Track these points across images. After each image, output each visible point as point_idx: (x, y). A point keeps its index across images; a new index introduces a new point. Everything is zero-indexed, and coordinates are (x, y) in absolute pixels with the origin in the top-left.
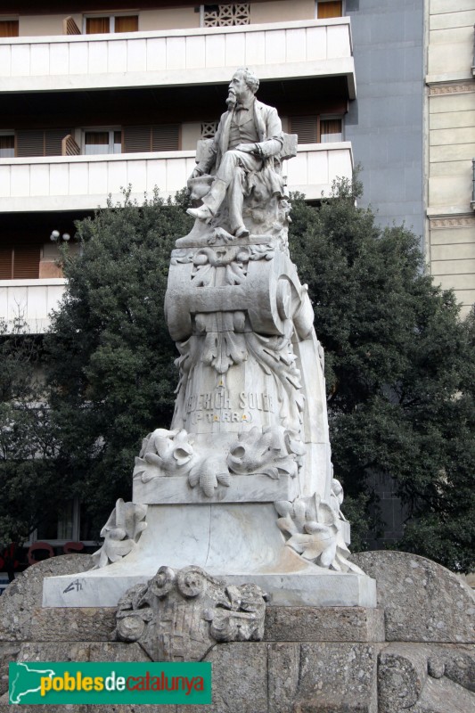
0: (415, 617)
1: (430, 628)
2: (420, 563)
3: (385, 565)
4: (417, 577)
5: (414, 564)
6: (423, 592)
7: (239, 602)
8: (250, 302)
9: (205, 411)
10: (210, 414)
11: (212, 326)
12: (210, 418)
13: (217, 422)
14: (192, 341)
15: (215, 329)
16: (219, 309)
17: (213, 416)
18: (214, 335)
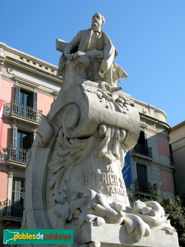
8: (131, 125)
9: (105, 185)
10: (108, 187)
11: (109, 133)
12: (109, 189)
13: (113, 193)
14: (91, 140)
15: (110, 136)
16: (115, 124)
17: (111, 188)
18: (109, 140)
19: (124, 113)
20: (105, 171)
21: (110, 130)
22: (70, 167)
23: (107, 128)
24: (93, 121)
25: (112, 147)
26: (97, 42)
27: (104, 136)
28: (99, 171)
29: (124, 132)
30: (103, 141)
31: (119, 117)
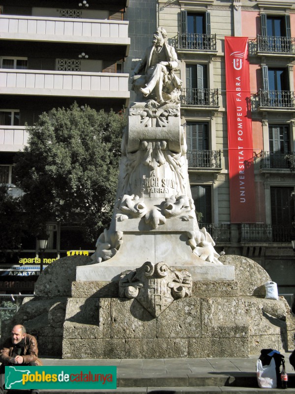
0: (244, 285)
1: (251, 290)
2: (247, 260)
3: (230, 262)
4: (245, 267)
5: (244, 261)
6: (248, 273)
7: (182, 279)
8: (170, 135)
9: (146, 187)
10: (149, 188)
11: (150, 146)
12: (149, 190)
13: (152, 192)
14: (138, 153)
15: (151, 148)
16: (154, 138)
17: (150, 190)
18: (151, 151)
19: (164, 126)
20: (148, 176)
21: (151, 143)
22: (132, 174)
23: (148, 142)
24: (134, 140)
25: (155, 156)
26: (159, 57)
27: (146, 149)
28: (144, 177)
29: (165, 143)
30: (146, 153)
31: (157, 132)
